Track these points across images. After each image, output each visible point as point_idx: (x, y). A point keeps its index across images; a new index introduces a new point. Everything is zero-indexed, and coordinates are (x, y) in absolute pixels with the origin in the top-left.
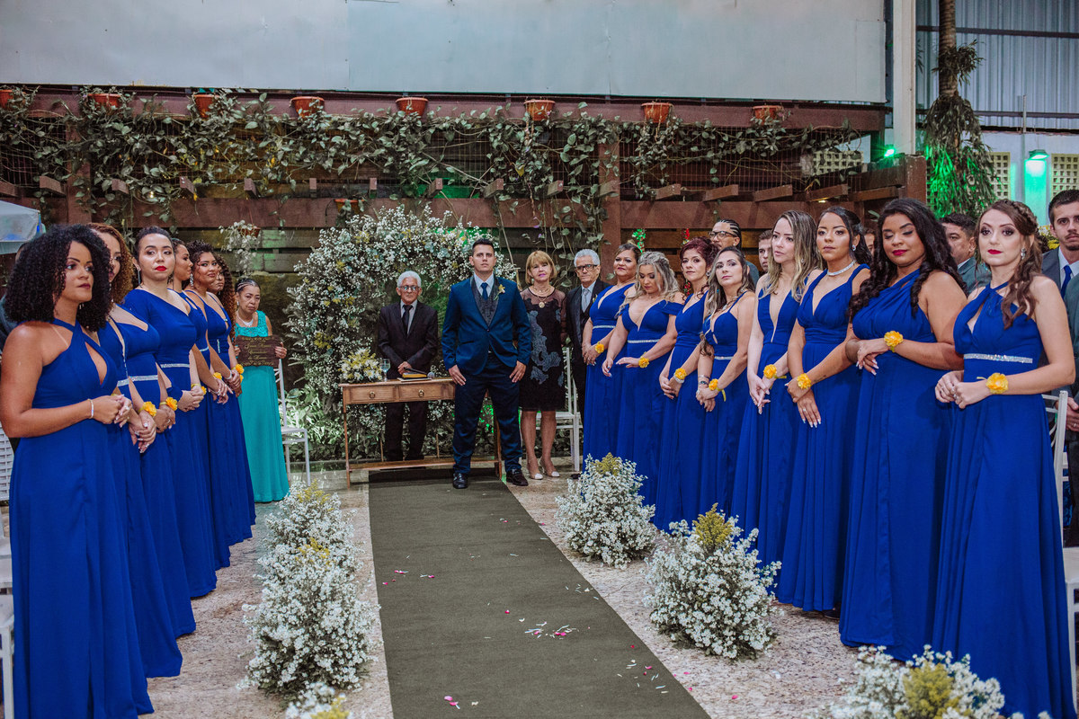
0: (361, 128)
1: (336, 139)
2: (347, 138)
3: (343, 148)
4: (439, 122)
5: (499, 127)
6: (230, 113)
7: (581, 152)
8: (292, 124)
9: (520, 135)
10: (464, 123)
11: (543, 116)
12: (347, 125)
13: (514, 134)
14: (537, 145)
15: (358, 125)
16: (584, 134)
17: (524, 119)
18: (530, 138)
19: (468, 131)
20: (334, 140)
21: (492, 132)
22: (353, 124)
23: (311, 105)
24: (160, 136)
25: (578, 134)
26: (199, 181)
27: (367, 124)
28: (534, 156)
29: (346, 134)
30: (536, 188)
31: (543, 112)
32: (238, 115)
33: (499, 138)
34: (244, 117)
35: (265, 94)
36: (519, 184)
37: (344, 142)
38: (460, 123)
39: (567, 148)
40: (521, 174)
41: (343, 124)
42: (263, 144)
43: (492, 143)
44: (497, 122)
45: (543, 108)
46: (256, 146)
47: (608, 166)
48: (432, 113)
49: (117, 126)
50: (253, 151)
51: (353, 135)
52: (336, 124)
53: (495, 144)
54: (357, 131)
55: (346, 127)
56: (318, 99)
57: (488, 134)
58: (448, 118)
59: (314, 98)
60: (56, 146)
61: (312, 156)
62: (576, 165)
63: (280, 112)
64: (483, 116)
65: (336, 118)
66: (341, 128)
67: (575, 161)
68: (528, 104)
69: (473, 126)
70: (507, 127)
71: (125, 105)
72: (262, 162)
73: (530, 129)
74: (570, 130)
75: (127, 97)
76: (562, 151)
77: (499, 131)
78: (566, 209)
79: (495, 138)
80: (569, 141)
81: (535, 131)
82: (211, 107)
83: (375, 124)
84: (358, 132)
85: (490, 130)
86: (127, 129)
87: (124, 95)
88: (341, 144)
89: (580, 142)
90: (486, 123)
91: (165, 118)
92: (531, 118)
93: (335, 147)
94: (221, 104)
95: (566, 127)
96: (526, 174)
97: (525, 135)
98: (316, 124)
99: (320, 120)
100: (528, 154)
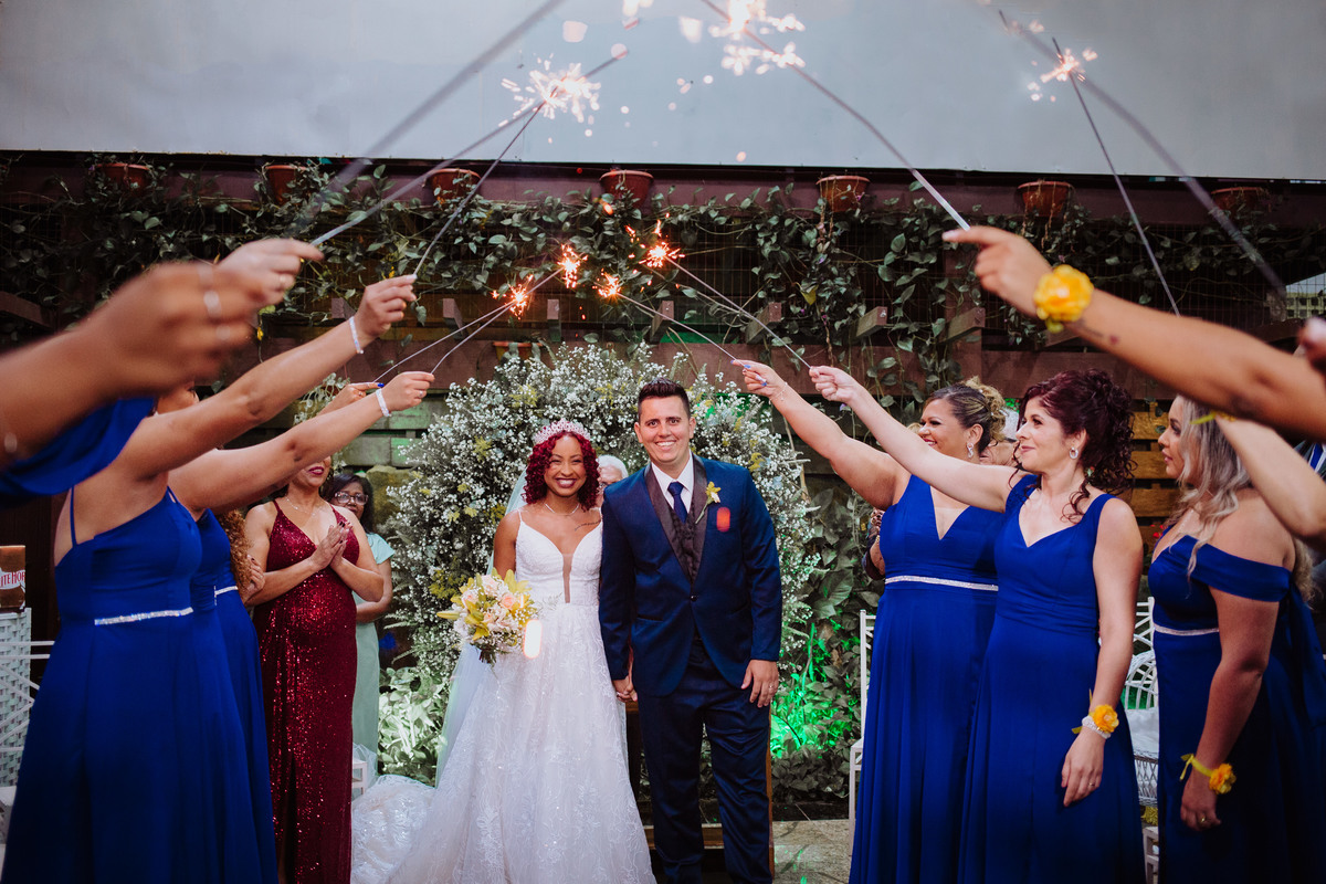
0: (540, 222)
1: (498, 240)
2: (517, 239)
3: (508, 255)
4: (672, 214)
5: (774, 221)
6: (324, 197)
7: (915, 265)
8: (426, 216)
9: (810, 235)
10: (713, 214)
11: (850, 202)
12: (516, 217)
13: (799, 234)
14: (838, 251)
15: (535, 217)
16: (921, 234)
17: (816, 209)
18: (827, 240)
19: (720, 228)
20: (493, 240)
21: (762, 230)
22: (526, 217)
23: (455, 181)
24: (208, 233)
25: (909, 233)
27: (549, 215)
28: (834, 270)
29: (514, 233)
30: (837, 325)
31: (850, 194)
32: (336, 199)
33: (774, 240)
34: (347, 203)
35: (383, 167)
36: (806, 320)
37: (510, 245)
38: (706, 213)
39: (889, 258)
40: (810, 300)
41: (510, 216)
42: (374, 247)
43: (762, 247)
44: (771, 215)
45: (849, 188)
47: (961, 289)
48: (660, 196)
49: (139, 215)
50: (358, 259)
51: (526, 234)
52: (499, 215)
53: (767, 250)
54: (533, 227)
55: (515, 220)
56: (469, 173)
57: (755, 233)
58: (686, 207)
59: (461, 171)
60: (41, 250)
61: (456, 269)
62: (905, 286)
63: (402, 195)
64: (747, 203)
65: (498, 207)
66: (507, 222)
67: (904, 280)
68: (824, 183)
69: (729, 221)
70: (788, 223)
71: (154, 183)
73: (826, 226)
74: (896, 229)
75: (161, 172)
76: (882, 263)
77: (774, 228)
78: (888, 362)
79: (767, 239)
80: (893, 247)
81: (835, 229)
82: (291, 185)
83: (562, 216)
84: (535, 230)
85: (758, 227)
86: (155, 221)
87: (156, 167)
88: (505, 249)
89: (912, 248)
90: (751, 215)
91: (218, 204)
92: (828, 208)
93: (495, 255)
94: (309, 182)
95: (889, 223)
96: (819, 300)
97: (818, 236)
98: (463, 213)
99: (470, 207)
100: (823, 267)
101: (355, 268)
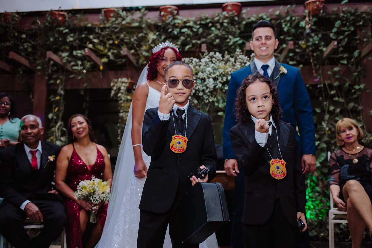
0: (200, 24)
1: (184, 30)
2: (192, 31)
3: (188, 35)
4: (249, 18)
5: (288, 18)
6: (124, 19)
7: (346, 31)
8: (159, 24)
9: (303, 24)
10: (265, 17)
11: (318, 9)
13: (298, 23)
14: (314, 27)
15: (199, 22)
16: (347, 19)
17: (305, 14)
18: (309, 24)
21: (284, 22)
22: (195, 23)
24: (84, 34)
25: (341, 19)
26: (105, 60)
27: (203, 21)
28: (313, 34)
29: (190, 28)
30: (315, 54)
31: (318, 6)
32: (128, 20)
33: (288, 25)
34: (131, 21)
35: (144, 9)
36: (302, 55)
37: (189, 32)
38: (262, 17)
39: (335, 30)
40: (304, 46)
41: (189, 22)
42: (140, 35)
43: (284, 28)
44: (287, 17)
46: (137, 36)
47: (365, 40)
51: (195, 28)
52: (185, 23)
53: (286, 29)
55: (191, 24)
57: (281, 24)
58: (254, 15)
60: (31, 43)
63: (152, 17)
64: (277, 13)
65: (185, 20)
66: (188, 24)
67: (342, 37)
68: (307, 4)
70: (293, 18)
71: (67, 18)
72: (140, 46)
73: (309, 19)
74: (337, 19)
76: (332, 33)
77: (288, 21)
78: (336, 69)
79: (286, 25)
80: (336, 26)
81: (313, 19)
84: (198, 26)
85: (282, 21)
86: (67, 30)
87: (68, 14)
88: (187, 35)
89: (343, 25)
90: (279, 17)
91: (88, 24)
92: (309, 13)
93: (184, 36)
94: (118, 14)
95: (334, 17)
96: (308, 47)
97: (306, 23)
98: (172, 21)
99: (174, 19)
100: (308, 35)
101: (134, 43)
